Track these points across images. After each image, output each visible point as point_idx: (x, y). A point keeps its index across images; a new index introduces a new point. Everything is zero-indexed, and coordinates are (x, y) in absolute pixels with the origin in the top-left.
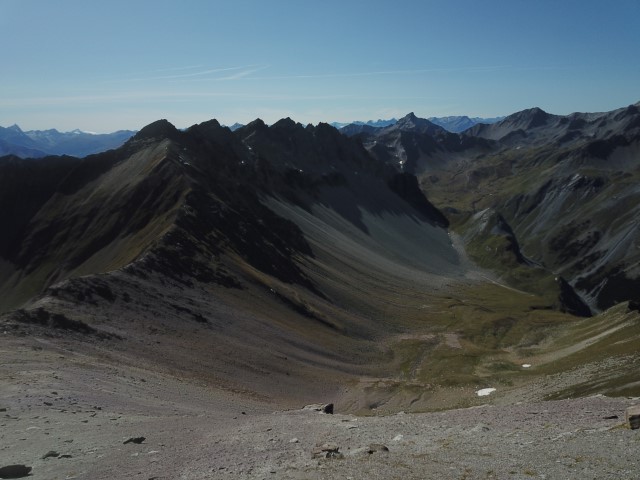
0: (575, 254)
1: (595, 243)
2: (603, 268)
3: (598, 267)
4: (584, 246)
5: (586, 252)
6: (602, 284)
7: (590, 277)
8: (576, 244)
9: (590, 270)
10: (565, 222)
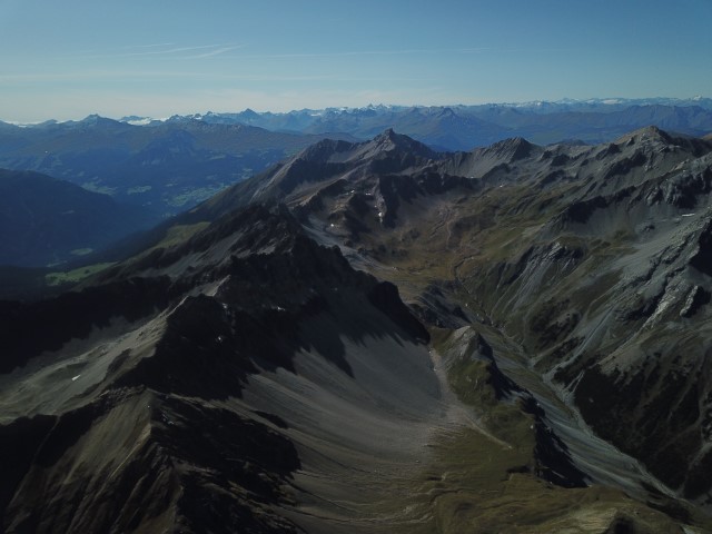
0: (554, 338)
1: (574, 326)
2: (580, 357)
3: (575, 356)
4: (563, 329)
5: (565, 337)
6: (579, 377)
7: (568, 367)
8: (555, 326)
9: (568, 359)
10: (546, 297)
